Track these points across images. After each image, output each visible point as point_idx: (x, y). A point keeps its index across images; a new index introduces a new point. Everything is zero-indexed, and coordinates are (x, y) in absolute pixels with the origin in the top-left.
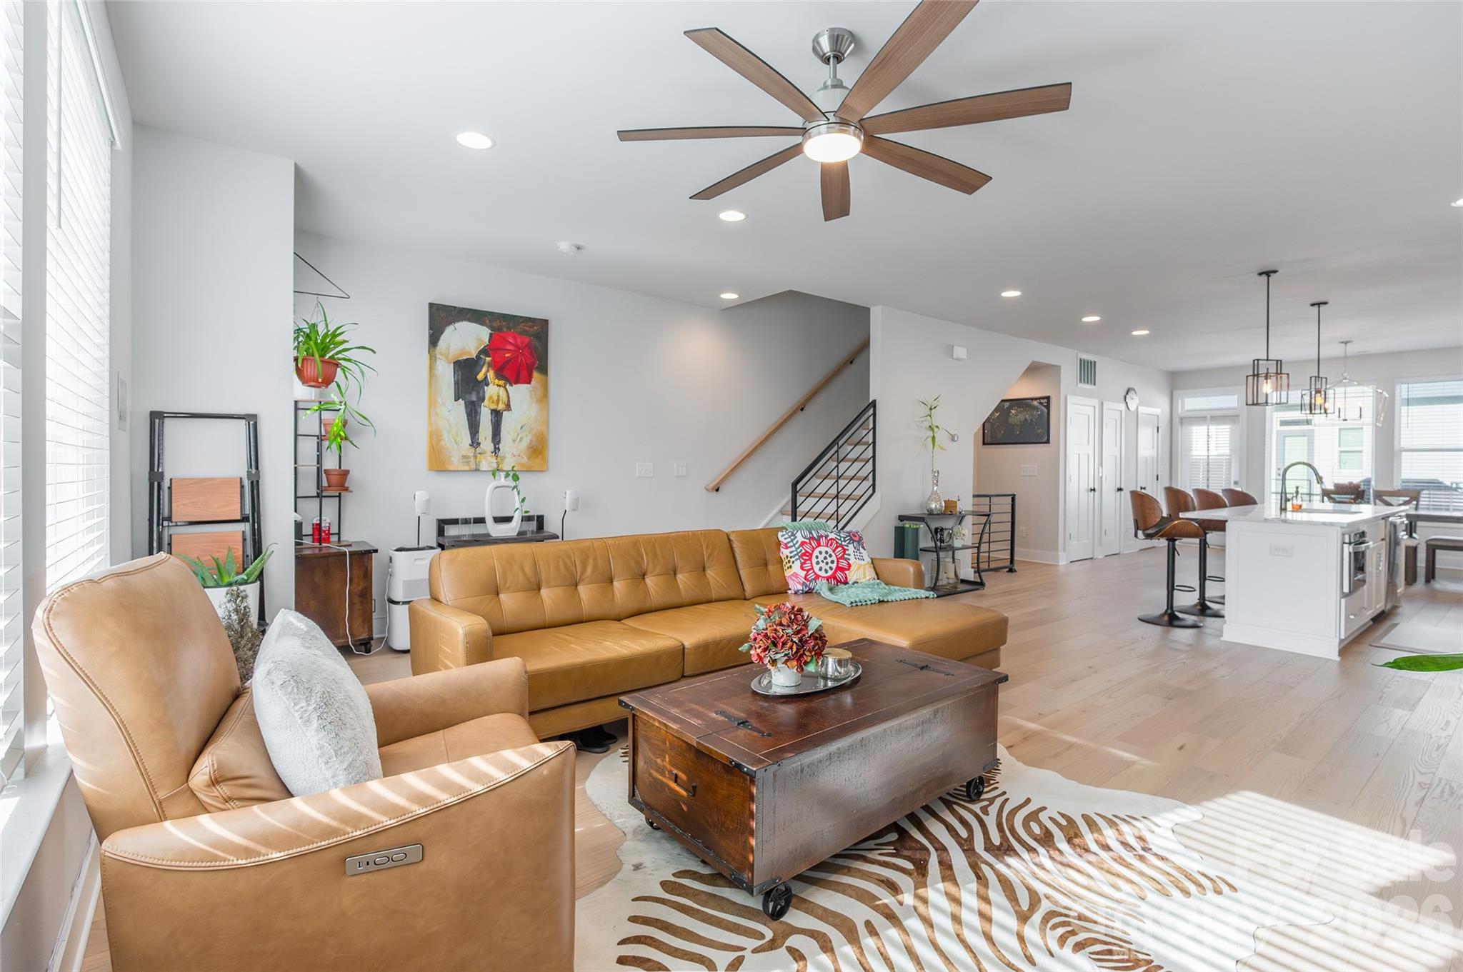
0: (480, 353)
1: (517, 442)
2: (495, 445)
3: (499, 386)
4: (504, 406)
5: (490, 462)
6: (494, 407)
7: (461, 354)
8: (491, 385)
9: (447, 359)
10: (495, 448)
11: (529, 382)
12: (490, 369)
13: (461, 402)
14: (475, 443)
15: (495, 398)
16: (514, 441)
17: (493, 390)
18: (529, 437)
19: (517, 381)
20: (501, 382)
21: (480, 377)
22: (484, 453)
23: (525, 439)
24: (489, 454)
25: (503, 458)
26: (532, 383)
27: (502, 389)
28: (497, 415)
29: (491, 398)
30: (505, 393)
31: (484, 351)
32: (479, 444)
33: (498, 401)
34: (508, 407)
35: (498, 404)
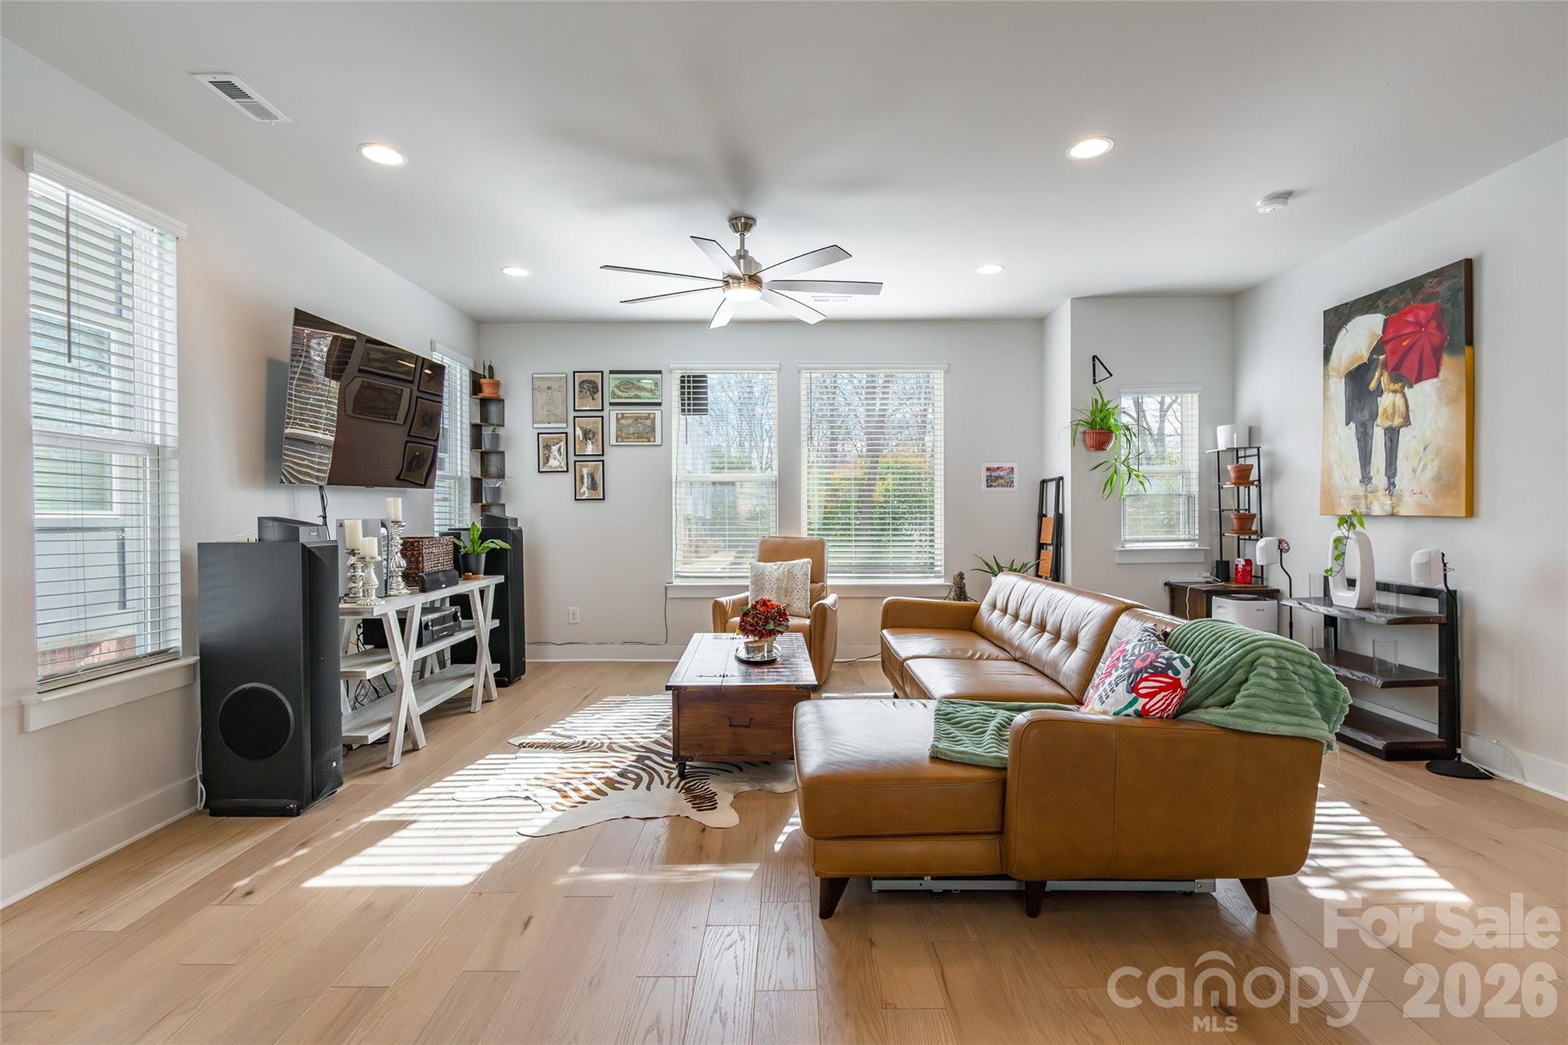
0: (1374, 352)
1: (1418, 472)
2: (1389, 479)
3: (1394, 392)
4: (1401, 420)
5: (1384, 504)
6: (1388, 424)
7: (1352, 363)
8: (1385, 393)
9: (1339, 373)
10: (1389, 484)
11: (1436, 375)
12: (1384, 371)
13: (1352, 425)
14: (1366, 478)
15: (1390, 411)
16: (1414, 471)
17: (1386, 401)
18: (1436, 464)
19: (1419, 380)
20: (1397, 386)
21: (1373, 385)
22: (1376, 492)
23: (1430, 466)
24: (1381, 492)
25: (1400, 498)
26: (1441, 374)
27: (1399, 396)
28: (1392, 435)
29: (1385, 410)
30: (1402, 400)
31: (1377, 349)
32: (1370, 479)
33: (1393, 414)
34: (1407, 421)
35: (1393, 421)
